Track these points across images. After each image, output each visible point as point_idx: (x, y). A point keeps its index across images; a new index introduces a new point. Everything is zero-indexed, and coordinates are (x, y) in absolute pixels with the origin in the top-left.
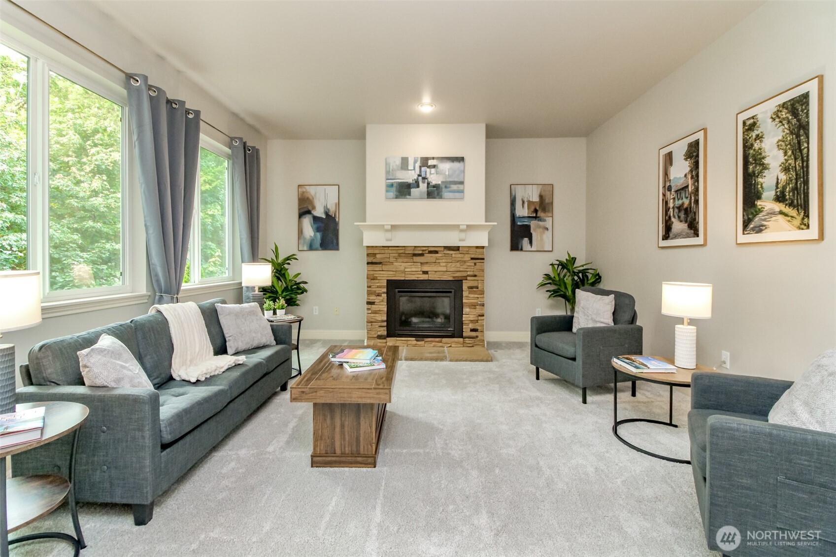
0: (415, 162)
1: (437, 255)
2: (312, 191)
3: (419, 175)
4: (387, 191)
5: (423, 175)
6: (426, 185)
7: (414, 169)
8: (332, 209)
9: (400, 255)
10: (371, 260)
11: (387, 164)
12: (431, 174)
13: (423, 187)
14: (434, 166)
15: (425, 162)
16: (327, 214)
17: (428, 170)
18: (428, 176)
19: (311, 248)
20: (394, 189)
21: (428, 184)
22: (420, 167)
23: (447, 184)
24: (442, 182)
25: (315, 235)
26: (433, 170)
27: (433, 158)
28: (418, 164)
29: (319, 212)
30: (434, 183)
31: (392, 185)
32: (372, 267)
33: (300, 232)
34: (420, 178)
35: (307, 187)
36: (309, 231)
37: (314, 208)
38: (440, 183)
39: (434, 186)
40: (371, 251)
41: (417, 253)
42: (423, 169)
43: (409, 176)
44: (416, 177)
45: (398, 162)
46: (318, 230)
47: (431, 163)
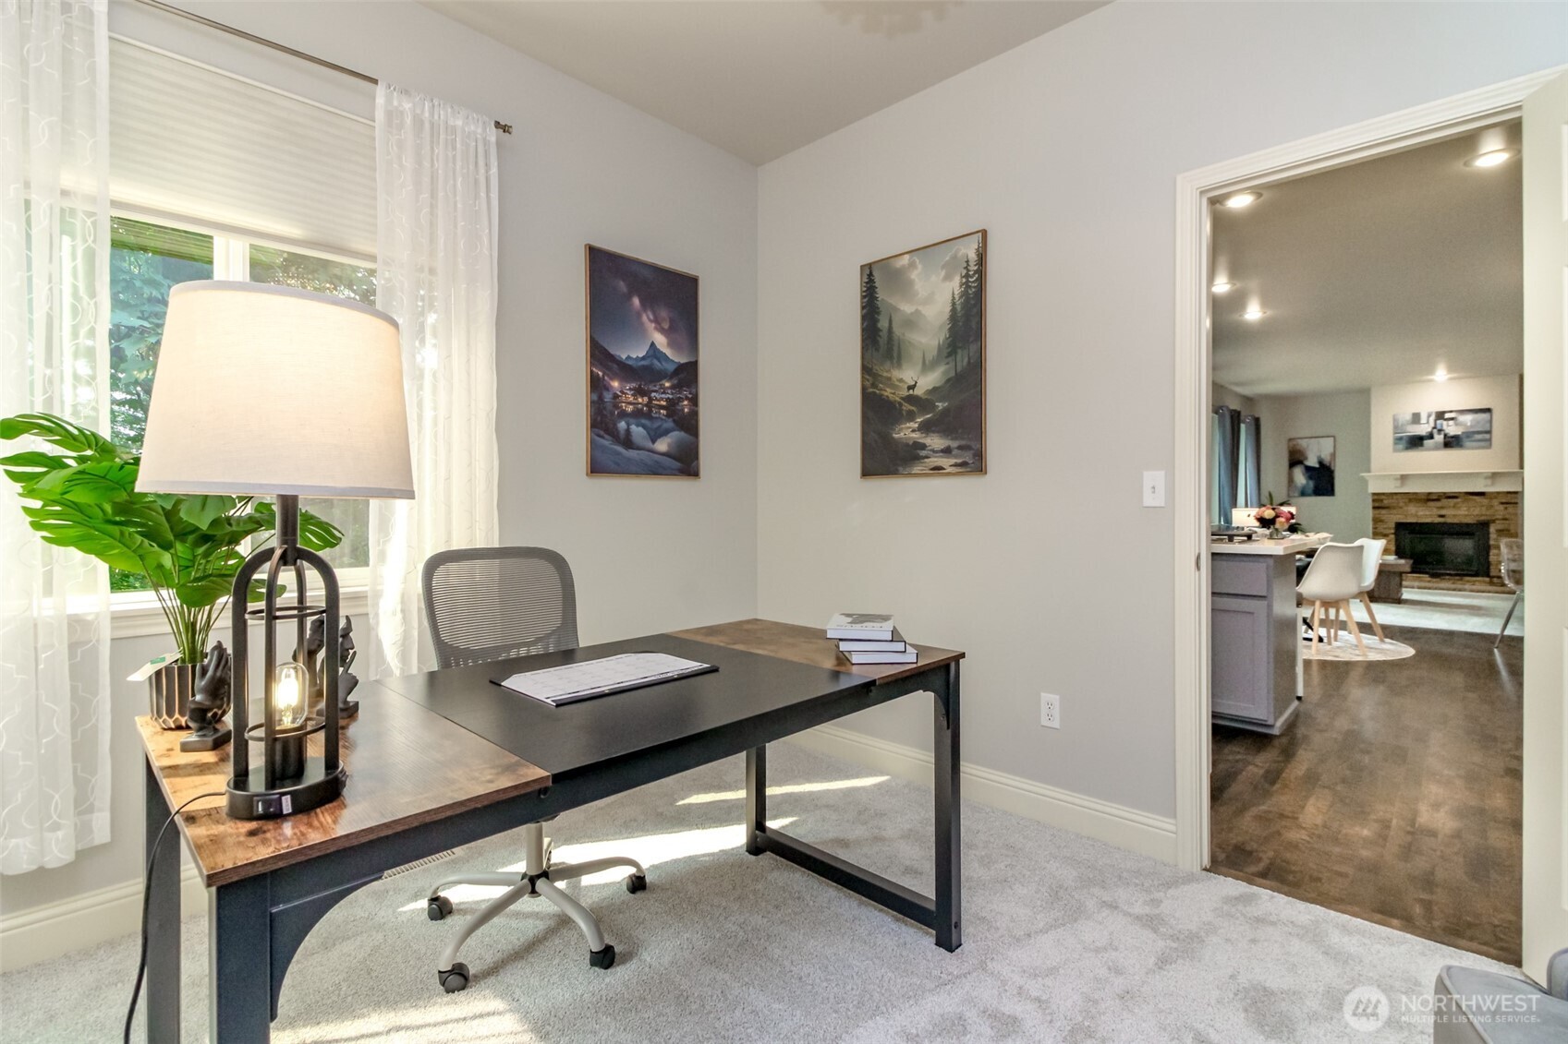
0: (1429, 416)
1: (1455, 500)
2: (1303, 443)
3: (1434, 428)
4: (1395, 444)
5: (1439, 427)
6: (1442, 436)
7: (1428, 422)
8: (1326, 457)
9: (1410, 500)
10: (1377, 505)
11: (1395, 420)
12: (1448, 426)
13: (1439, 438)
14: (1452, 419)
15: (1440, 415)
16: (1321, 463)
17: (1445, 423)
18: (1445, 427)
19: (1303, 494)
20: (1404, 442)
21: (1445, 435)
22: (1435, 421)
23: (1469, 435)
24: (1463, 433)
25: (1307, 483)
26: (1451, 422)
27: (1451, 412)
28: (1432, 419)
29: (1312, 462)
30: (1452, 433)
31: (1401, 439)
32: (1377, 512)
33: (1291, 480)
34: (1435, 431)
35: (1299, 441)
36: (1300, 478)
37: (1306, 458)
38: (1459, 433)
39: (1452, 437)
40: (1376, 497)
41: (1429, 498)
42: (1439, 422)
43: (1423, 429)
44: (1429, 430)
45: (1408, 417)
46: (1310, 478)
47: (1447, 416)
